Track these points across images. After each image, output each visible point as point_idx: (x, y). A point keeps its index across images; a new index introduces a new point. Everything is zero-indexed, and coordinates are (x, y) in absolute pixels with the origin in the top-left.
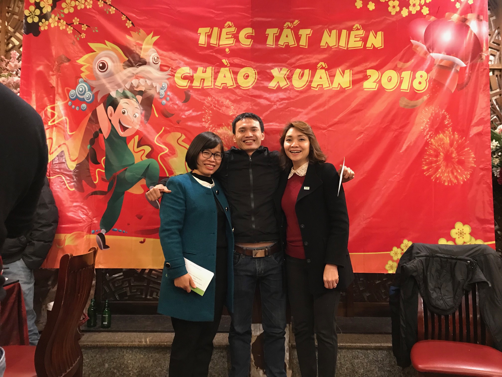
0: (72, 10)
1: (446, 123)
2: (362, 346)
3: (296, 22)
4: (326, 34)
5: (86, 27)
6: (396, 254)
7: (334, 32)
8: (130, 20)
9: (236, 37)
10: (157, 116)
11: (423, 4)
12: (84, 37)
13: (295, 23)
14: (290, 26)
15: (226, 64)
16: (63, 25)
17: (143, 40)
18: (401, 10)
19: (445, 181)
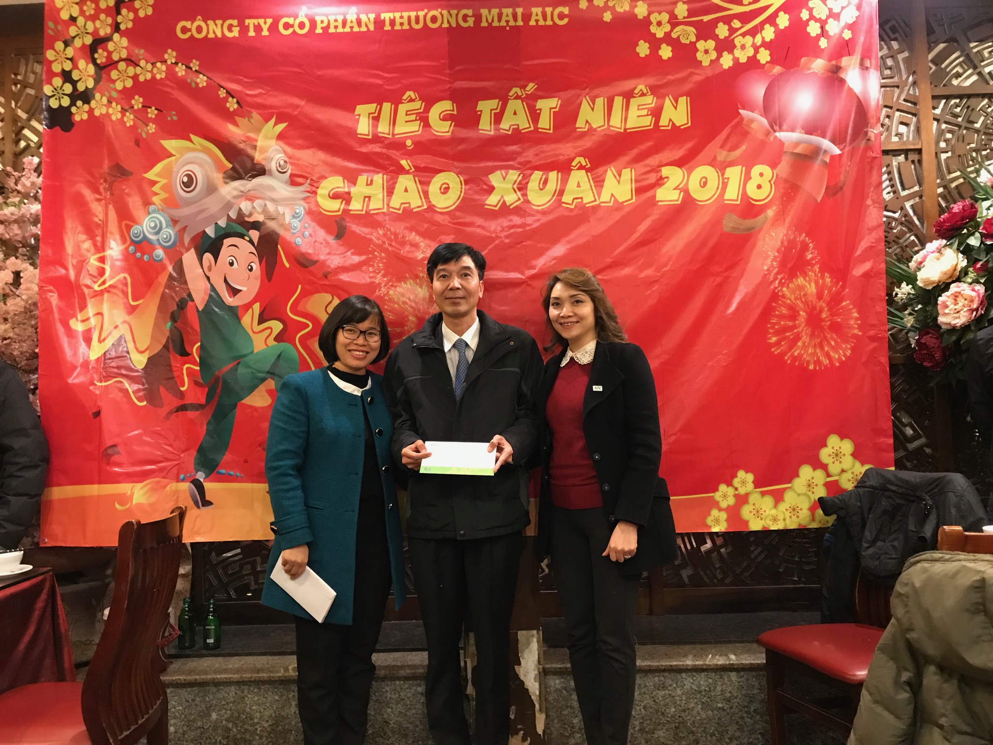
0: (129, 83)
1: (809, 256)
2: (671, 666)
3: (531, 87)
4: (585, 106)
5: (156, 112)
6: (725, 496)
7: (600, 102)
8: (233, 97)
9: (424, 119)
10: (287, 265)
11: (758, 44)
12: (154, 131)
13: (528, 88)
14: (520, 94)
15: (407, 168)
16: (115, 112)
17: (258, 130)
18: (720, 56)
19: (808, 363)
